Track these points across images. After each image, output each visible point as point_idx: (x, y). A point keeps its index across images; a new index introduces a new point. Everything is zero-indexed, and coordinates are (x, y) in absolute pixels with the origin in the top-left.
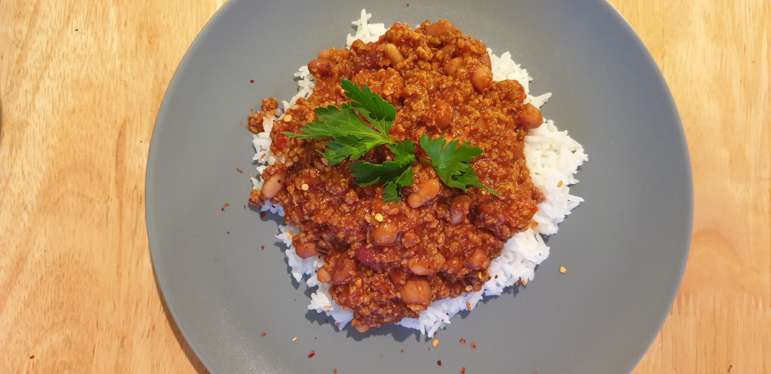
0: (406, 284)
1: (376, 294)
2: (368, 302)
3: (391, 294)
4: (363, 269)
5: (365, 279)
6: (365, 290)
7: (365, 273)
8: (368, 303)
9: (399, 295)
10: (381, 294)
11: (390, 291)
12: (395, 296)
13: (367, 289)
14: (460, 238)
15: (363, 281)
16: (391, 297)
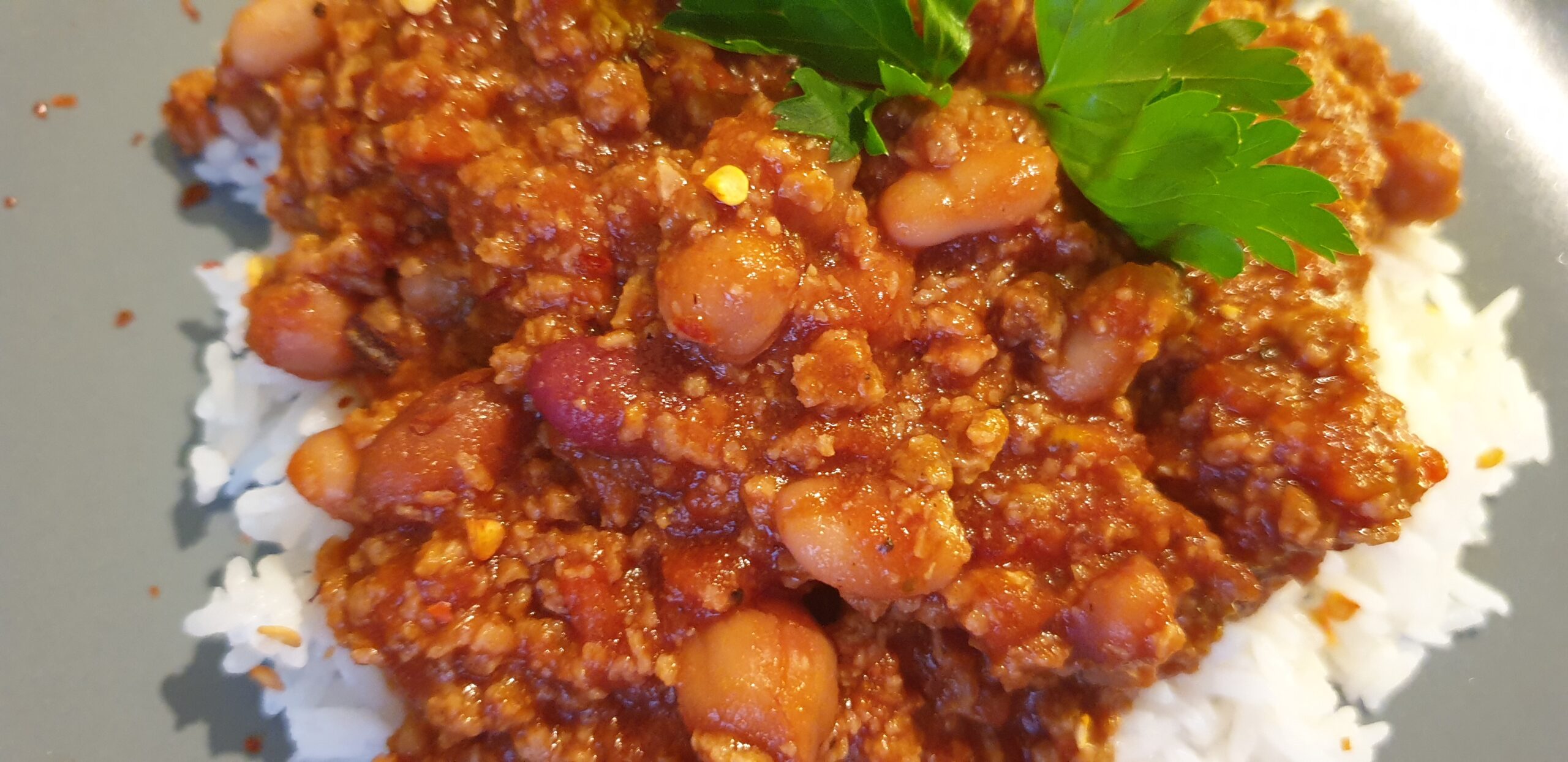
0: (726, 615)
1: (548, 630)
2: (491, 657)
3: (629, 653)
4: (535, 471)
5: (524, 531)
6: (502, 591)
7: (540, 497)
8: (491, 666)
9: (667, 667)
10: (575, 635)
11: (630, 632)
12: (644, 666)
13: (514, 586)
14: (1072, 471)
15: (509, 532)
16: (623, 666)
